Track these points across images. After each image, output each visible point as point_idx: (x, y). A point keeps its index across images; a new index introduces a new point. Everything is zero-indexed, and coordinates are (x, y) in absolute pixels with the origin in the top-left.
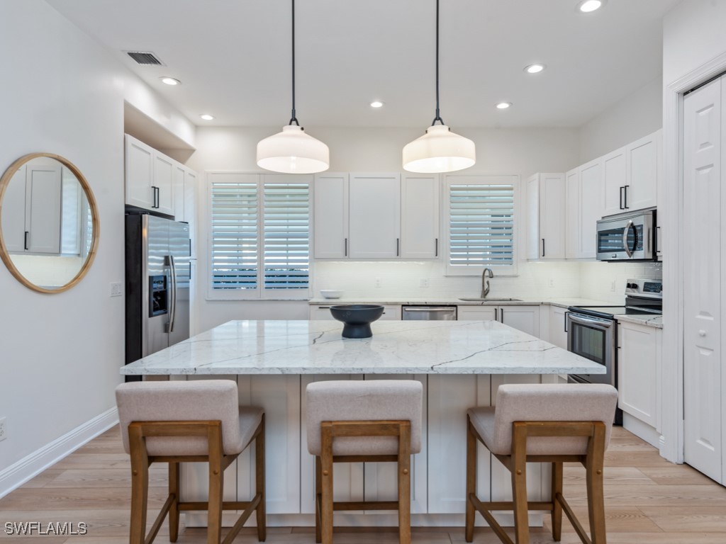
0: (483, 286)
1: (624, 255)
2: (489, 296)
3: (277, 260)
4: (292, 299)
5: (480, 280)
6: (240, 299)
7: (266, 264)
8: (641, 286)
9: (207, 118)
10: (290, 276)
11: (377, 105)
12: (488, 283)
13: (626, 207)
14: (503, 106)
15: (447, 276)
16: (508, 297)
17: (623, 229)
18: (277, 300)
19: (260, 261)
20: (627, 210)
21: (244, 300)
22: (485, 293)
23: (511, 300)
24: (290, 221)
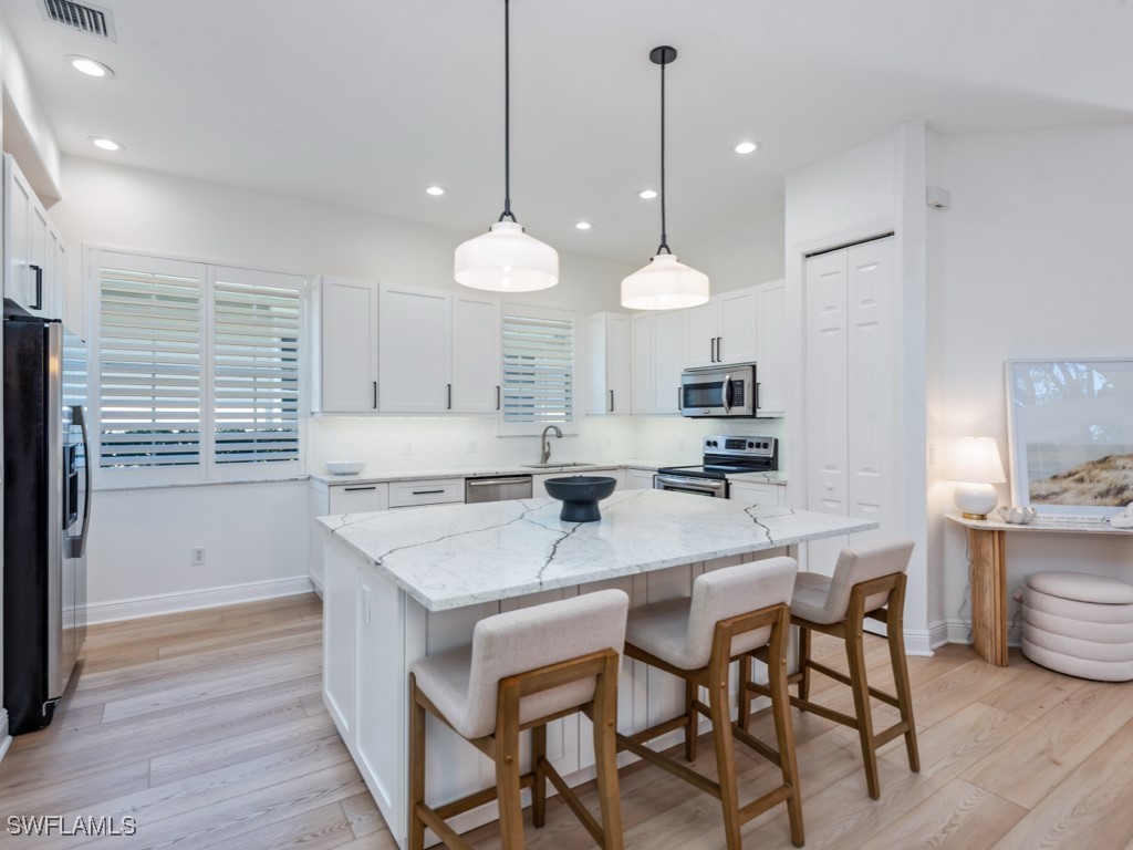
0: (544, 448)
1: (721, 411)
2: (550, 462)
3: (239, 414)
4: (269, 479)
5: (540, 441)
6: (165, 484)
7: (217, 421)
8: (722, 444)
9: (107, 145)
10: (259, 441)
11: (435, 191)
12: (548, 444)
13: (719, 361)
14: (583, 226)
15: (500, 437)
16: (571, 461)
17: (722, 383)
18: (241, 483)
19: (207, 415)
20: (719, 364)
21: (173, 486)
22: (546, 456)
23: (575, 465)
24: (259, 349)
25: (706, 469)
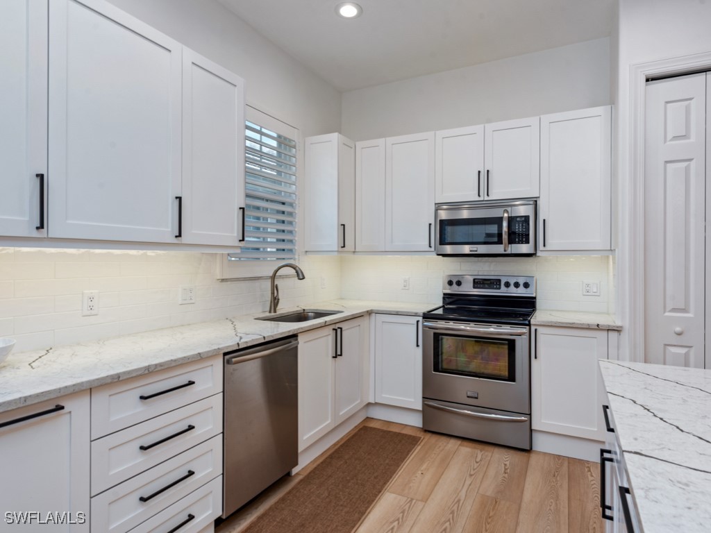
0: (273, 293)
1: (494, 249)
8: (468, 283)
12: (278, 287)
13: (486, 195)
20: (488, 198)
22: (275, 303)
25: (445, 310)
